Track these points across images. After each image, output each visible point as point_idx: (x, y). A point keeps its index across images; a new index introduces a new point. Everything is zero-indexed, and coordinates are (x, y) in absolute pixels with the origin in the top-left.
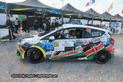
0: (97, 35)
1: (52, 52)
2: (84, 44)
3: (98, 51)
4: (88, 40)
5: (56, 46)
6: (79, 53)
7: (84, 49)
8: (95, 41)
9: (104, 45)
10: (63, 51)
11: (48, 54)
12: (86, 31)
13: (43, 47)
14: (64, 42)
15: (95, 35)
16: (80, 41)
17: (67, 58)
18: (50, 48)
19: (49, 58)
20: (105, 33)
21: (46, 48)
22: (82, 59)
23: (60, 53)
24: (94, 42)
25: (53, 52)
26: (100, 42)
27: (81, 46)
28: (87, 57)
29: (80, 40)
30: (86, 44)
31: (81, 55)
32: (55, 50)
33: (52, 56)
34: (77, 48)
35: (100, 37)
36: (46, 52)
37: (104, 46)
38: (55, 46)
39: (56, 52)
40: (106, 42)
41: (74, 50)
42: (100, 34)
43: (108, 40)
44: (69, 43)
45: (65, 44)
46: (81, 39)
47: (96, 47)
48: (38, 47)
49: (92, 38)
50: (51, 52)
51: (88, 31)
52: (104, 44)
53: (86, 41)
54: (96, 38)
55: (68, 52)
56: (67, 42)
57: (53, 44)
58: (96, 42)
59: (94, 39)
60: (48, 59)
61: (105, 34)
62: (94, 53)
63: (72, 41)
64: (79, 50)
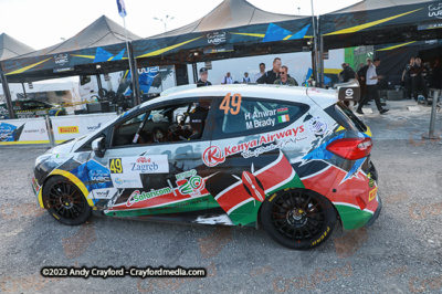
0: (265, 123)
1: (108, 192)
2: (207, 163)
3: (266, 192)
4: (224, 147)
5: (115, 169)
6: (193, 197)
7: (206, 181)
8: (252, 150)
9: (296, 166)
10: (141, 190)
11: (97, 197)
12: (221, 107)
13: (80, 173)
14: (138, 157)
15: (258, 124)
16: (189, 152)
17: (155, 212)
18: (101, 178)
19: (106, 212)
20: (310, 112)
21: (89, 178)
22: (211, 221)
23: (133, 195)
24: (247, 154)
25: (113, 191)
26: (276, 152)
27: (195, 171)
28: (230, 217)
29: (191, 148)
30: (214, 161)
31: (204, 205)
32: (116, 186)
33: (110, 204)
34: (180, 177)
35: (278, 132)
36: (90, 190)
37: (294, 172)
38: (113, 172)
39: (120, 190)
40: (306, 152)
41: (175, 186)
42: (284, 119)
43: (316, 142)
44: (154, 158)
45: (140, 164)
46: (194, 145)
47: (255, 174)
48: (67, 174)
49: (242, 138)
50: (105, 190)
51: (227, 109)
52: (293, 161)
53: (212, 150)
54: (262, 135)
55: (154, 193)
56: (147, 158)
57: (105, 164)
58: (256, 153)
59: (251, 141)
60: (102, 212)
61: (309, 117)
62: (252, 199)
63: (163, 153)
64: (193, 187)
